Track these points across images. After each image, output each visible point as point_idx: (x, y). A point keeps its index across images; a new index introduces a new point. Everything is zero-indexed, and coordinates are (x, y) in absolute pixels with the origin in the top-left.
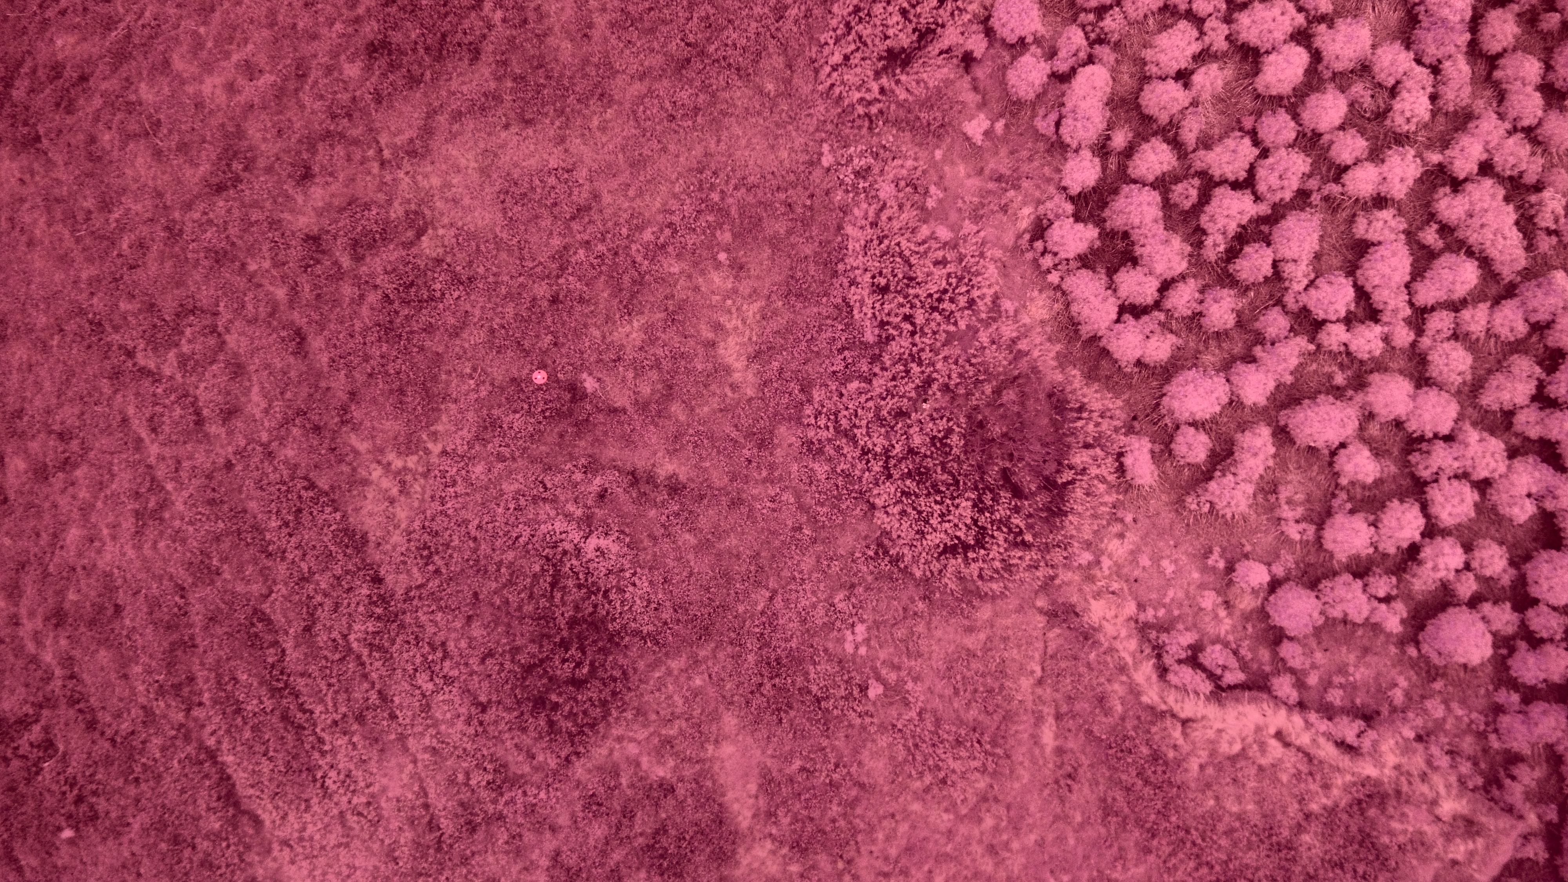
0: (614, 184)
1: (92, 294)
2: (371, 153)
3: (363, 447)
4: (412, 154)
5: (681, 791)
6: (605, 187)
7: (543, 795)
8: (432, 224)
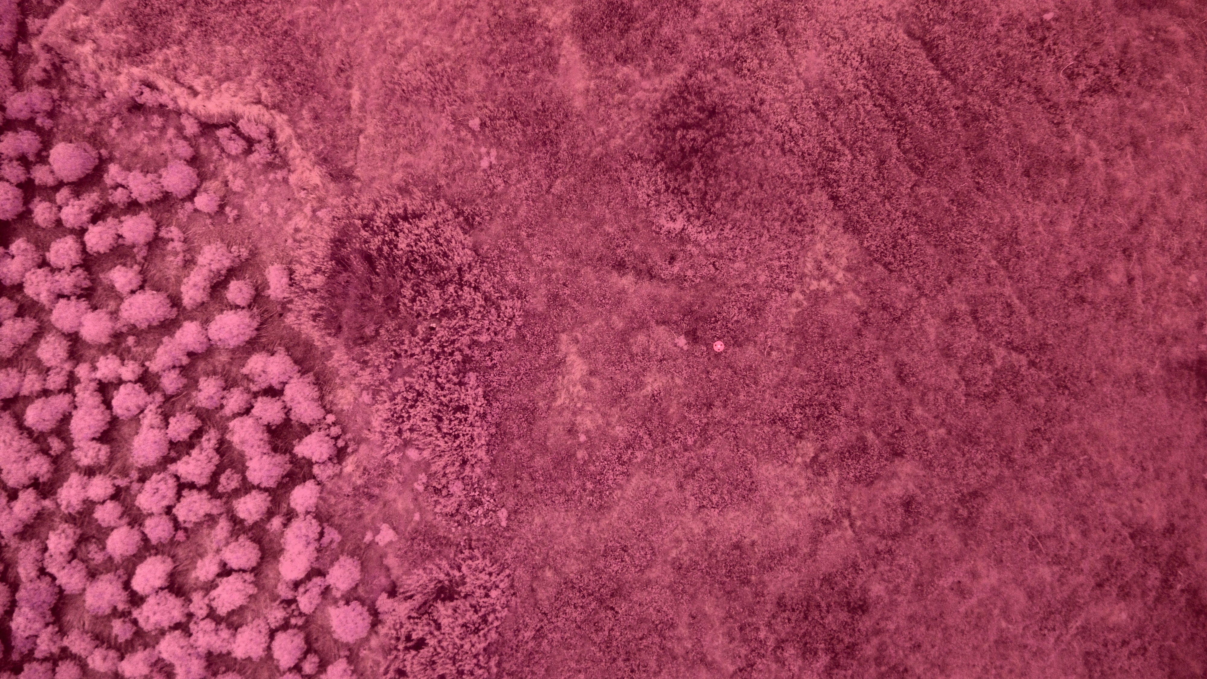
0: (667, 496)
1: (1068, 410)
2: (858, 523)
3: (850, 295)
4: (826, 522)
5: (611, 57)
6: (674, 495)
7: (707, 54)
8: (807, 466)
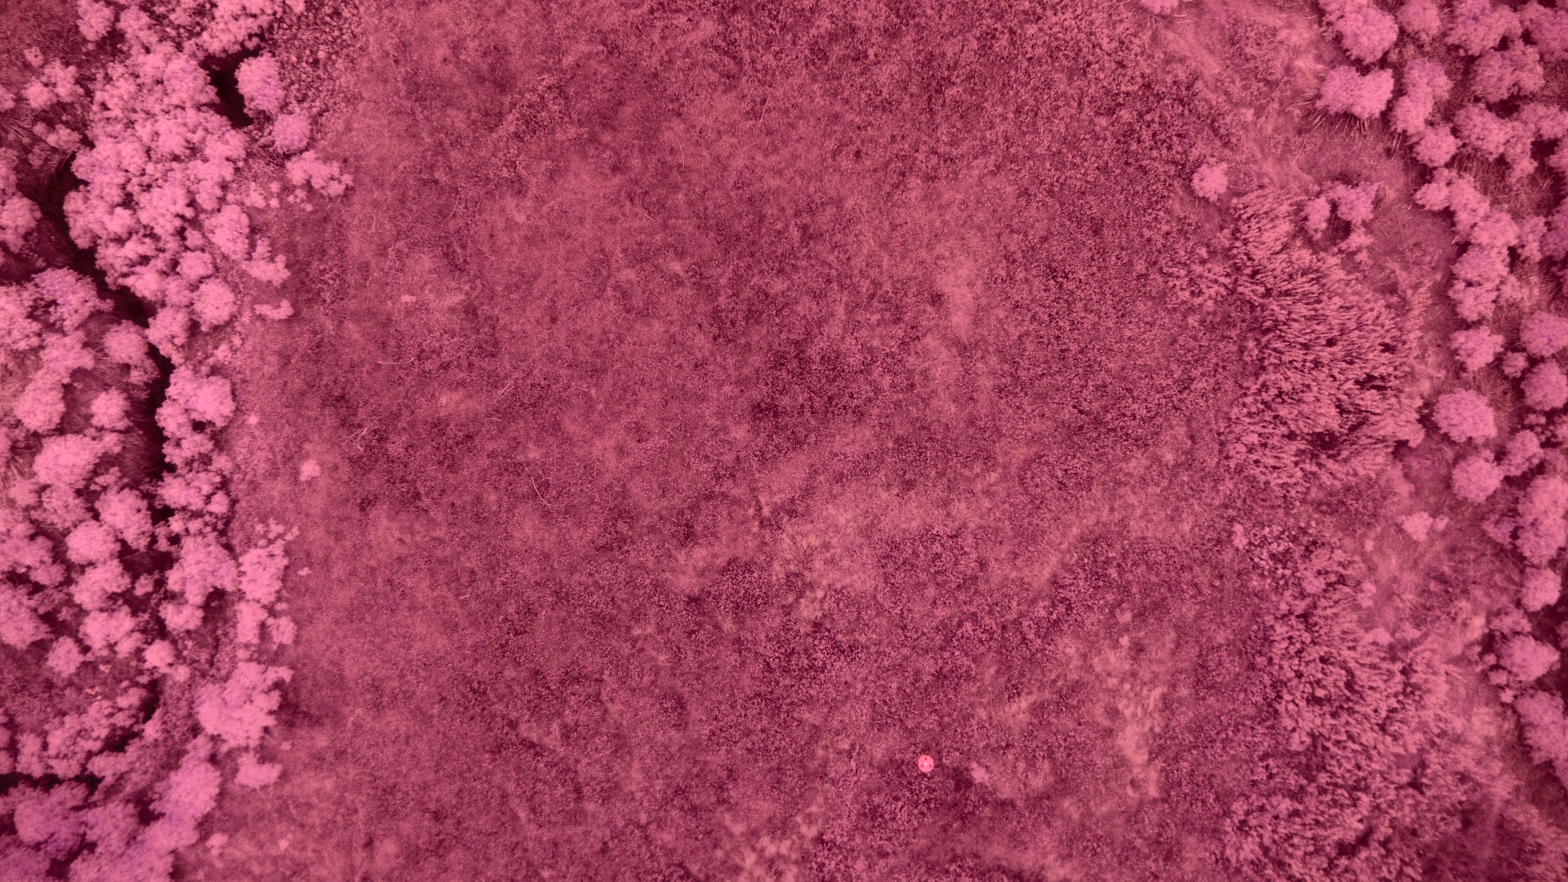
1: (476, 660)
2: (751, 511)
3: (738, 829)
4: (792, 513)
6: (992, 554)
8: (811, 586)
